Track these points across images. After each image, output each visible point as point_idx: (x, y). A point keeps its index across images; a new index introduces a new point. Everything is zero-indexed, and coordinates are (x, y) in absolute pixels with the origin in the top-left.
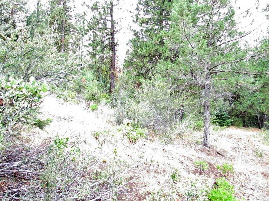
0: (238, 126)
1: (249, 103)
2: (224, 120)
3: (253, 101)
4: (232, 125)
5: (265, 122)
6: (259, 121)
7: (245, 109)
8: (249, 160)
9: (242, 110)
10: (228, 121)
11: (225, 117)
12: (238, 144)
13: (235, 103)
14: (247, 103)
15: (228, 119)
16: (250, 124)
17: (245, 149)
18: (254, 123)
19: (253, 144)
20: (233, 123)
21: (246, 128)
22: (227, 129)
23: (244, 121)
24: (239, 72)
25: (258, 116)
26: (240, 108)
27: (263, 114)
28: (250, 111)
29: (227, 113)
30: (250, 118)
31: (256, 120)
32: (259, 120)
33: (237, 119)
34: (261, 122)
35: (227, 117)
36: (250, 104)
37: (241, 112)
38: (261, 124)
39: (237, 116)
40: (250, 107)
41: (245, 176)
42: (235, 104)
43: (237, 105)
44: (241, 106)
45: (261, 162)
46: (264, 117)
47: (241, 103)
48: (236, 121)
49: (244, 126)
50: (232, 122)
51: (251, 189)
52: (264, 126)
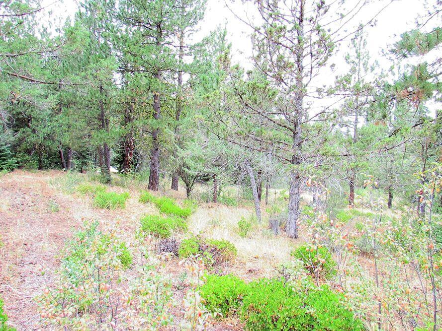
0: (30, 168)
1: (47, 130)
2: (4, 160)
3: (54, 127)
4: (19, 167)
5: (71, 161)
6: (63, 159)
7: (41, 141)
8: (37, 220)
9: (35, 143)
10: (10, 161)
11: (5, 155)
12: (25, 198)
13: (24, 130)
14: (43, 131)
15: (12, 157)
16: (50, 164)
17: (33, 204)
18: (56, 163)
19: (49, 195)
20: (21, 164)
21: (43, 171)
22: (9, 174)
23: (40, 161)
24: (17, 75)
25: (61, 151)
26: (32, 139)
27: (68, 149)
28: (49, 143)
29: (10, 147)
30: (50, 155)
31: (58, 158)
32: (63, 157)
33: (27, 157)
34: (66, 160)
35: (9, 154)
36: (49, 132)
37: (35, 145)
38: (66, 163)
39: (28, 152)
40: (49, 137)
41: (25, 246)
42: (24, 132)
43: (28, 133)
44: (35, 135)
45: (55, 219)
46: (69, 153)
47: (34, 131)
48: (26, 161)
49: (40, 168)
50: (18, 162)
51: (31, 263)
52: (70, 166)
